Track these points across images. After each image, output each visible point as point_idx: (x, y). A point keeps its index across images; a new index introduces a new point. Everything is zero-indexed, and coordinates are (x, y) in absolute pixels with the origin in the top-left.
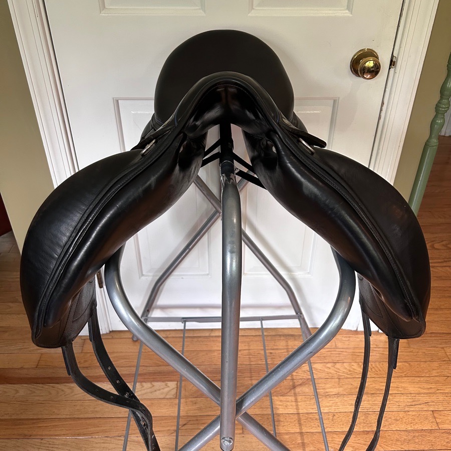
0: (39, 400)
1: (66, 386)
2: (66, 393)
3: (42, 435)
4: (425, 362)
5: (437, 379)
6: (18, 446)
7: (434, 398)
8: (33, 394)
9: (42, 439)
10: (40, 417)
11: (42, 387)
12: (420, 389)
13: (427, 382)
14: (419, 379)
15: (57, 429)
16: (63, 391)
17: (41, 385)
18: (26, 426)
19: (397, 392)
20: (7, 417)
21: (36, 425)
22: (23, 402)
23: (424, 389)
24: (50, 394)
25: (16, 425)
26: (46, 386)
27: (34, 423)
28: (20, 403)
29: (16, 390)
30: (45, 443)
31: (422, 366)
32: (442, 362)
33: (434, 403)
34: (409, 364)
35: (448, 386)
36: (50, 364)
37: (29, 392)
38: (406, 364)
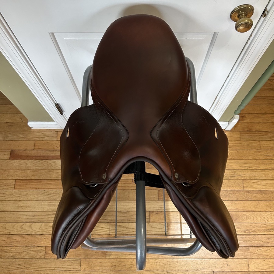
0: (39, 169)
1: (51, 161)
2: (53, 165)
3: (44, 188)
4: (247, 150)
5: (250, 161)
6: (34, 194)
7: (246, 172)
8: (35, 166)
9: (45, 190)
10: (41, 178)
11: (39, 162)
12: (239, 167)
13: (245, 163)
14: (240, 161)
15: (51, 185)
16: (50, 164)
17: (38, 160)
18: (35, 184)
20: (24, 178)
21: (40, 183)
22: (31, 170)
23: (242, 167)
24: (44, 166)
25: (30, 183)
26: (41, 161)
27: (39, 182)
28: (29, 170)
29: (26, 163)
30: (47, 193)
31: (244, 153)
32: (256, 151)
33: (245, 176)
34: (238, 152)
35: (255, 166)
36: (41, 148)
37: (33, 164)
38: (236, 152)
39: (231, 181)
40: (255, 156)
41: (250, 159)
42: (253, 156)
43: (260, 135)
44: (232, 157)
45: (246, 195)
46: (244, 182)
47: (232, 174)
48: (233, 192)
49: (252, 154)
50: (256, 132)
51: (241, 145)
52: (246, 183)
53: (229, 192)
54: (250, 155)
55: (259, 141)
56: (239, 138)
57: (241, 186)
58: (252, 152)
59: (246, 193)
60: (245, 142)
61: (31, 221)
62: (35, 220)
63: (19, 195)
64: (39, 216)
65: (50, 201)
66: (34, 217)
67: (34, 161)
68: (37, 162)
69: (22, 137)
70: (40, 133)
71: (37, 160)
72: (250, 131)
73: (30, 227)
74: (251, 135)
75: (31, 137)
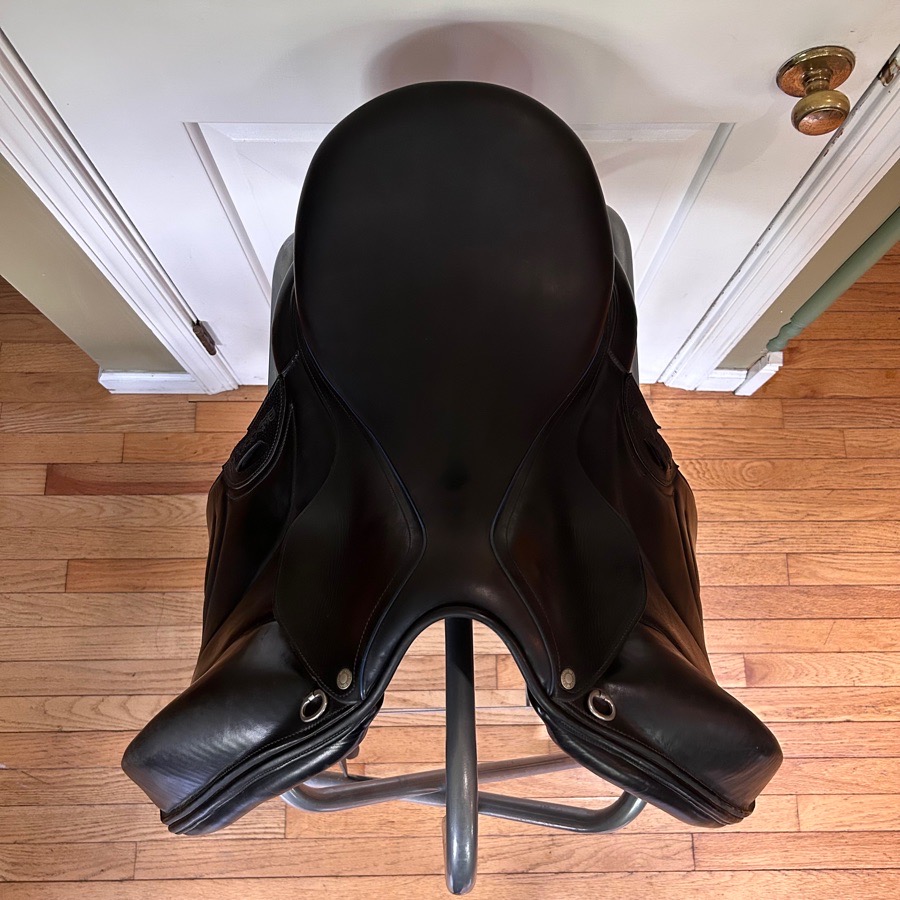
0: (142, 526)
1: (180, 499)
2: (186, 513)
3: (162, 587)
4: (802, 459)
5: (813, 493)
6: (129, 605)
7: (796, 530)
8: (128, 515)
9: (164, 593)
10: (151, 555)
11: (142, 501)
12: (778, 514)
13: (794, 500)
14: (781, 494)
15: (182, 577)
16: (177, 508)
17: (138, 497)
18: (133, 572)
19: (738, 519)
20: (97, 556)
21: (148, 571)
22: (116, 528)
23: (785, 512)
24: (159, 514)
25: (116, 570)
26: (148, 500)
27: (144, 567)
28: (110, 530)
29: (101, 508)
30: (170, 600)
31: (794, 469)
32: (831, 461)
33: (794, 540)
34: (773, 464)
35: (827, 509)
36: (143, 456)
37: (124, 511)
38: (768, 464)
39: (749, 557)
40: (827, 478)
41: (812, 489)
42: (820, 478)
43: (843, 409)
44: (753, 482)
45: (798, 601)
46: (791, 561)
47: (754, 534)
48: (756, 593)
49: (818, 472)
50: (834, 402)
51: (783, 442)
52: (797, 565)
53: (743, 593)
54: (812, 475)
55: (842, 430)
56: (777, 421)
57: (780, 574)
58: (819, 464)
59: (795, 595)
60: (795, 432)
61: (126, 690)
62: (138, 686)
63: (82, 610)
64: (149, 672)
65: (181, 628)
66: (133, 679)
67: (124, 500)
68: (136, 503)
69: (80, 420)
70: (140, 408)
71: (133, 497)
72: (812, 398)
73: (123, 707)
74: (816, 409)
75: (109, 421)
